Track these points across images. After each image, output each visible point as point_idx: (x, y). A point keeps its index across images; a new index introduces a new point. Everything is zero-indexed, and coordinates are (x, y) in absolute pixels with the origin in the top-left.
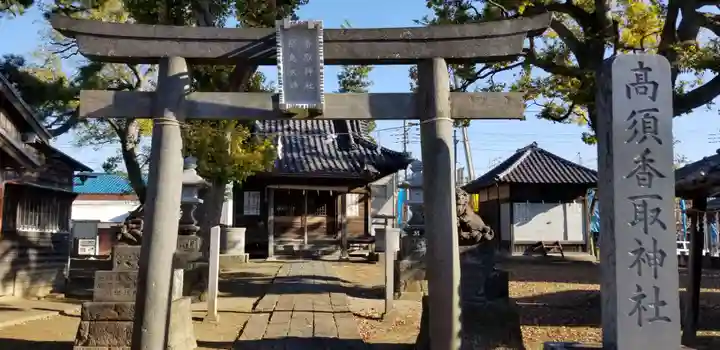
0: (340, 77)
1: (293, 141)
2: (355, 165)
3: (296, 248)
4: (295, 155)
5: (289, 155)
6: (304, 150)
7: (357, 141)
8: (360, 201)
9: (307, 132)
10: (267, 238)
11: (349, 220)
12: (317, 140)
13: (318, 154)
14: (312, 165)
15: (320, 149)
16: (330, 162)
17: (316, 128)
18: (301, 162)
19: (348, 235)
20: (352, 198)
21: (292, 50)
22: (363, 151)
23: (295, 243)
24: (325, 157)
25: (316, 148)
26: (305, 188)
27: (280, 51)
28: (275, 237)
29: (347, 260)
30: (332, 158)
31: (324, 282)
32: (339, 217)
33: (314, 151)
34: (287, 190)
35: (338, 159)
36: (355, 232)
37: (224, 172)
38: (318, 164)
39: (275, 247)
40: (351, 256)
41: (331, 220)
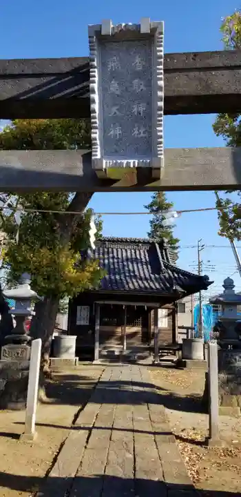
0: (151, 222)
1: (116, 266)
2: (165, 285)
3: (117, 353)
4: (118, 277)
5: (113, 277)
6: (124, 273)
7: (166, 267)
8: (169, 315)
9: (127, 260)
10: (94, 344)
11: (160, 330)
12: (135, 265)
13: (135, 276)
14: (131, 285)
15: (137, 273)
16: (145, 282)
17: (134, 256)
18: (122, 283)
19: (159, 343)
20: (162, 312)
21: (114, 75)
22: (172, 275)
23: (116, 348)
24: (141, 279)
25: (134, 272)
26: (124, 304)
27: (96, 74)
28: (100, 344)
29: (158, 365)
30: (146, 279)
31: (141, 389)
32: (152, 327)
33: (132, 274)
34: (110, 305)
35: (152, 281)
36: (164, 341)
37: (57, 288)
38: (136, 284)
39: (100, 352)
40: (161, 360)
41: (145, 330)
